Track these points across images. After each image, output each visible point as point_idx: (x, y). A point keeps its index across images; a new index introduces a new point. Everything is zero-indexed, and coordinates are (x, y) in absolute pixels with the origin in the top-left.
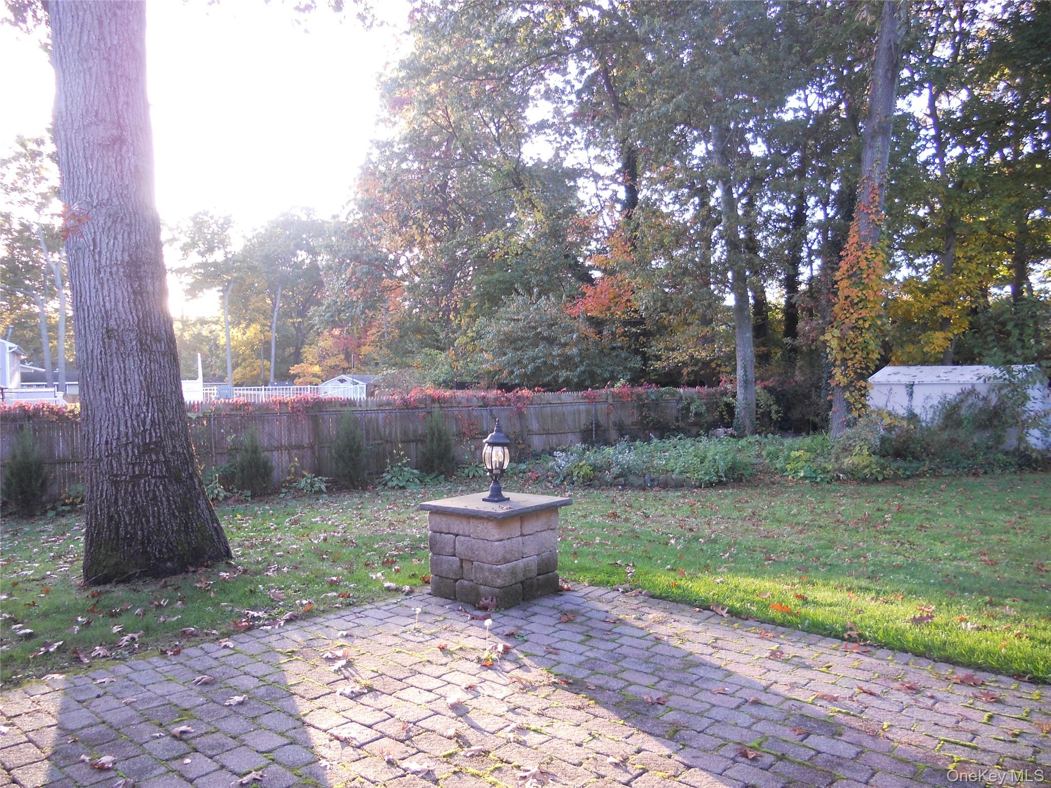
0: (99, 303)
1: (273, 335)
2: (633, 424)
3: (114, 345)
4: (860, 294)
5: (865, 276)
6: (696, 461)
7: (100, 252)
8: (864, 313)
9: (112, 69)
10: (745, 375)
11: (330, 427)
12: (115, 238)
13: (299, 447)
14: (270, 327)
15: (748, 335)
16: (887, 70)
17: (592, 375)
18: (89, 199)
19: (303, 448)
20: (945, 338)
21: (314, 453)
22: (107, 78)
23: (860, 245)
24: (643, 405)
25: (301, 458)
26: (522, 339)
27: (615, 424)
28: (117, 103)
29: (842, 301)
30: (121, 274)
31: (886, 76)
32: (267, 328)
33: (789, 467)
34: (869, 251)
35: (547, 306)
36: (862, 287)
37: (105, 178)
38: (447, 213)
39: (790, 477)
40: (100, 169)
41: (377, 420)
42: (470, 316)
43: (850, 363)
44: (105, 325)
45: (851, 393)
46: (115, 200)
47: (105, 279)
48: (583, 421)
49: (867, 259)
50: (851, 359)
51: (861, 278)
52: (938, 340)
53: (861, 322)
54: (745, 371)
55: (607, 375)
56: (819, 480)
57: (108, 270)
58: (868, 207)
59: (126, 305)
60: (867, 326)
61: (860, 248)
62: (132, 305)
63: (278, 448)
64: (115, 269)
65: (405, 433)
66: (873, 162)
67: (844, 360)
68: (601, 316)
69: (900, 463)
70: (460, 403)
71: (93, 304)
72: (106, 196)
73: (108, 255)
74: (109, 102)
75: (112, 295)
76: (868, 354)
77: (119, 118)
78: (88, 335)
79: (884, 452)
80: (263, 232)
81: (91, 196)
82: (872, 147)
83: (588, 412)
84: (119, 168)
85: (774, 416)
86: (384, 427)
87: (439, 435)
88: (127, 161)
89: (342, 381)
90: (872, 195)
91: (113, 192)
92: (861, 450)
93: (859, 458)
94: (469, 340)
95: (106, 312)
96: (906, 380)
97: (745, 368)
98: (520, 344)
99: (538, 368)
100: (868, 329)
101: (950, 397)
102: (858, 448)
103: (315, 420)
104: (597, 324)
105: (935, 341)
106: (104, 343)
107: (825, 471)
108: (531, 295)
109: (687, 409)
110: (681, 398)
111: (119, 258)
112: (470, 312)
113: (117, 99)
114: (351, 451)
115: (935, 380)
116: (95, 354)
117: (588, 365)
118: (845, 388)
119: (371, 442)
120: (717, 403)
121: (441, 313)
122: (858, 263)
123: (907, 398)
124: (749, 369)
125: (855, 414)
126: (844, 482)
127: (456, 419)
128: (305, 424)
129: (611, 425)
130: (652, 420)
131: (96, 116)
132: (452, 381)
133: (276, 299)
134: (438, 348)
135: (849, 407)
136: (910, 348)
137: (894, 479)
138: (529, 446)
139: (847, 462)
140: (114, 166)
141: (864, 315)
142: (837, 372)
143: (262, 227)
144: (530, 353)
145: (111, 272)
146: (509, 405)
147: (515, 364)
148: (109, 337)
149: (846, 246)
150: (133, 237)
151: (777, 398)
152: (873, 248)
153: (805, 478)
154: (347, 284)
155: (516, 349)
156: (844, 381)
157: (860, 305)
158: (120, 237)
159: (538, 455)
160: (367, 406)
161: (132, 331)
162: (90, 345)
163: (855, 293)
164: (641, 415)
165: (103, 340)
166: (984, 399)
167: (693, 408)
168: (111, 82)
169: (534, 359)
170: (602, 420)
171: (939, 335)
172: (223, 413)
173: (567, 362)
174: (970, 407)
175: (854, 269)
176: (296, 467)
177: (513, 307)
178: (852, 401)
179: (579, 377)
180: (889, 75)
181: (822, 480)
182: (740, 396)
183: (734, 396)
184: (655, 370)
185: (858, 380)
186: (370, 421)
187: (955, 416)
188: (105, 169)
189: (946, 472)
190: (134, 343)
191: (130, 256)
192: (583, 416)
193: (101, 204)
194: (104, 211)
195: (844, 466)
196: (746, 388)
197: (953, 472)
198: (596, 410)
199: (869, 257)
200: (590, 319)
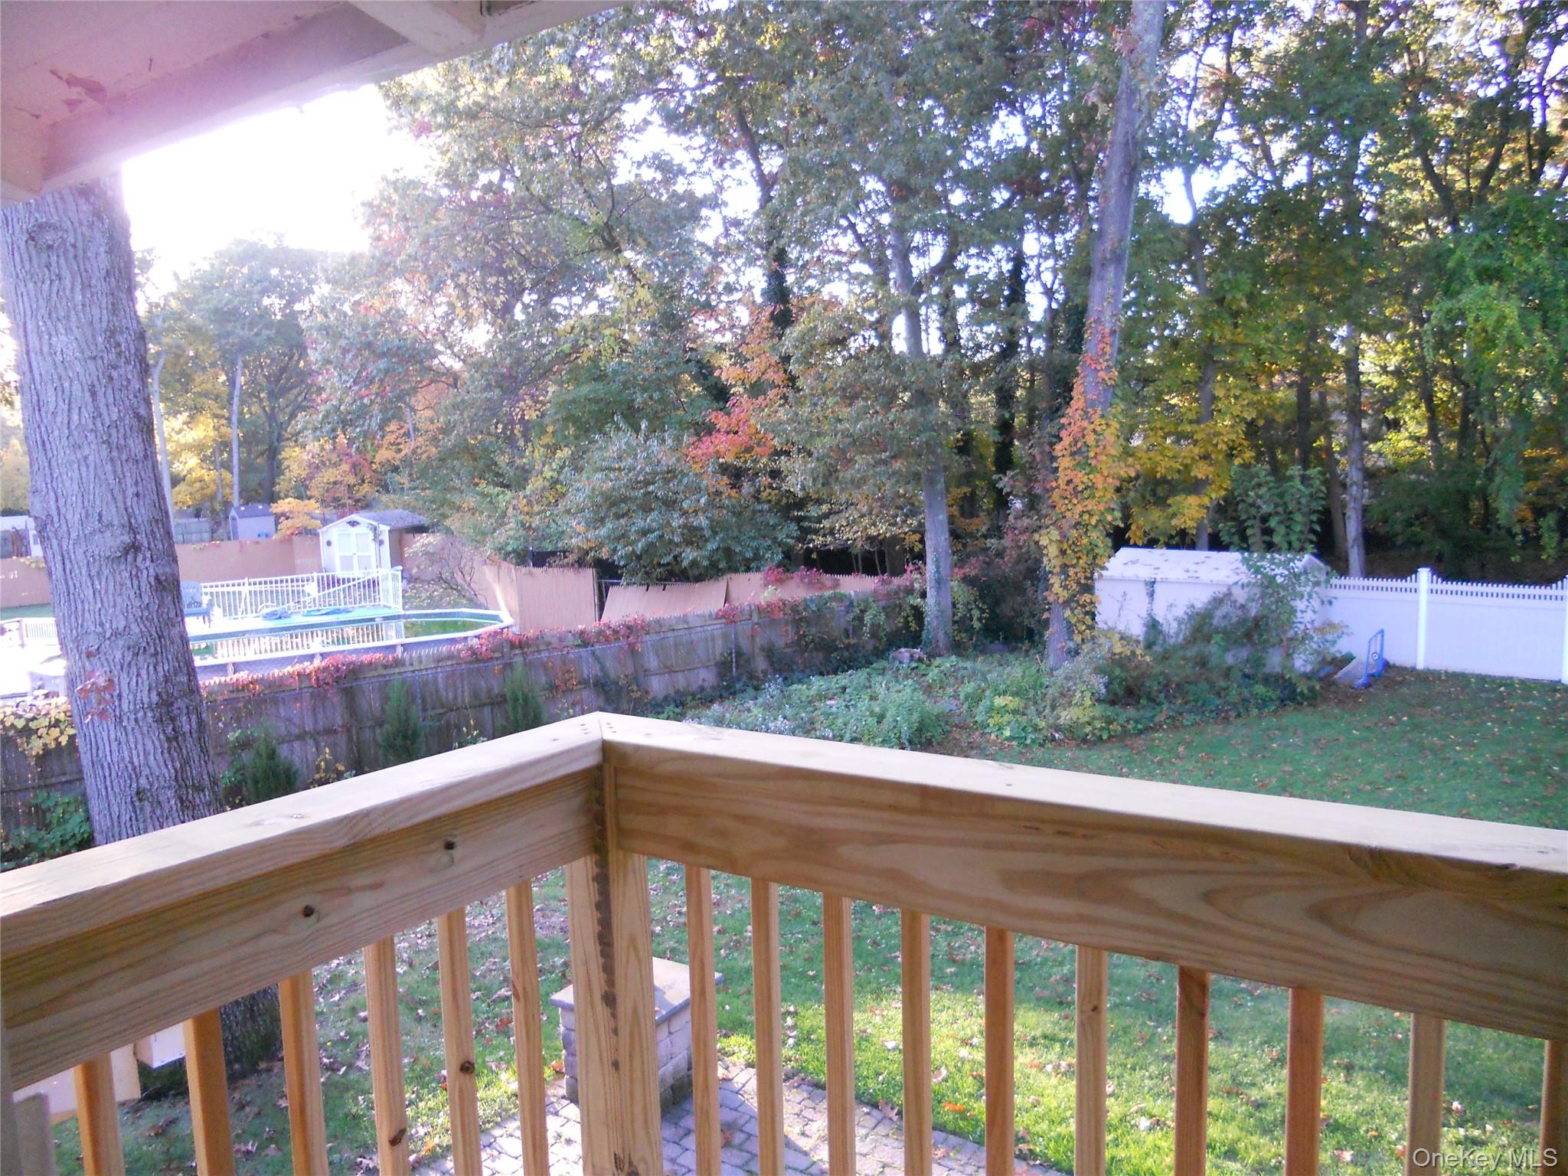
0: (123, 759)
1: (234, 433)
2: (787, 646)
3: (148, 809)
4: (1085, 480)
5: (1092, 454)
6: (871, 721)
7: (120, 696)
8: (1091, 505)
9: (115, 454)
10: (938, 572)
11: (370, 701)
12: (138, 675)
13: (330, 731)
14: (229, 419)
15: (941, 517)
16: (1122, 175)
17: (728, 552)
18: (99, 629)
19: (335, 732)
20: (1200, 506)
21: (350, 738)
22: (109, 468)
23: (1086, 413)
24: (801, 620)
25: (333, 747)
26: (625, 500)
27: (762, 649)
28: (125, 498)
29: (1063, 486)
30: (150, 720)
31: (1121, 182)
32: (224, 422)
33: (991, 722)
34: (1097, 422)
35: (661, 451)
36: (1088, 470)
37: (119, 600)
38: (502, 272)
39: (993, 736)
40: (111, 588)
41: (435, 680)
42: (547, 446)
43: (1071, 572)
44: (134, 785)
45: (1072, 610)
46: (134, 626)
47: (129, 729)
48: (719, 649)
49: (1094, 431)
50: (1074, 566)
51: (1087, 458)
52: (1191, 510)
53: (1086, 517)
54: (938, 567)
55: (749, 555)
56: (1028, 741)
57: (133, 717)
58: (1097, 362)
59: (159, 756)
60: (1093, 522)
61: (1086, 416)
62: (166, 755)
63: (301, 737)
64: (140, 714)
65: (475, 695)
66: (1103, 299)
67: (1065, 567)
68: (738, 463)
69: (1131, 712)
70: (549, 644)
71: (115, 760)
72: (123, 623)
73: (131, 697)
74: (114, 499)
75: (140, 747)
76: (1095, 558)
77: (129, 518)
78: (111, 797)
79: (1111, 697)
80: (208, 268)
81: (102, 625)
82: (1102, 279)
83: (725, 636)
84: (135, 583)
85: (976, 625)
86: (447, 690)
87: (525, 700)
88: (145, 572)
89: (353, 524)
90: (1101, 346)
91: (131, 616)
92: (1083, 697)
93: (1079, 711)
94: (547, 484)
95: (134, 769)
96: (1146, 574)
97: (937, 562)
98: (624, 507)
99: (651, 545)
100: (1096, 526)
101: (1199, 605)
102: (1078, 695)
103: (350, 695)
104: (736, 475)
105: (1186, 511)
106: (134, 807)
107: (1036, 729)
108: (637, 430)
109: (860, 619)
110: (851, 604)
111: (146, 700)
112: (546, 440)
113: (124, 492)
114: (405, 737)
115: (1183, 576)
116: (123, 820)
117: (723, 540)
118: (1066, 603)
119: (431, 713)
120: (900, 606)
121: (500, 426)
122: (1084, 436)
123: (1147, 599)
124: (942, 564)
125: (1078, 638)
126: (1060, 743)
127: (544, 666)
128: (336, 699)
129: (757, 651)
130: (813, 641)
131: (100, 520)
132: (526, 550)
133: (234, 373)
134: (502, 485)
135: (1070, 629)
136: (1156, 515)
137: (1121, 738)
138: (647, 692)
139: (1066, 716)
140: (129, 583)
141: (1089, 508)
142: (1055, 581)
143: (205, 259)
144: (640, 523)
145: (136, 720)
146: (617, 639)
147: (618, 539)
148: (140, 800)
149: (1069, 411)
150: (160, 669)
151: (981, 590)
152: (1102, 416)
153: (1011, 739)
154: (355, 383)
155: (618, 517)
156: (1064, 595)
157: (1086, 494)
158: (144, 673)
159: (660, 705)
160: (421, 662)
161: (169, 788)
162: (115, 808)
163: (1081, 478)
164: (797, 633)
165: (132, 802)
166: (1243, 606)
167: (867, 618)
168: (115, 472)
169: (644, 533)
170: (745, 645)
171: (1193, 500)
172: (220, 698)
173: (693, 536)
174: (1224, 617)
175: (1079, 445)
176: (326, 761)
177: (612, 451)
178: (1073, 621)
179: (710, 558)
180: (1125, 181)
181: (1033, 741)
182: (931, 599)
183: (923, 595)
184: (816, 547)
185: (1081, 593)
186: (426, 683)
187: (1206, 627)
188: (118, 587)
189: (1188, 719)
190: (173, 802)
191: (159, 694)
192: (719, 643)
193: (116, 634)
194: (121, 643)
195: (1061, 721)
196: (938, 589)
197: (1198, 718)
198: (736, 634)
199: (1098, 429)
200: (724, 469)
